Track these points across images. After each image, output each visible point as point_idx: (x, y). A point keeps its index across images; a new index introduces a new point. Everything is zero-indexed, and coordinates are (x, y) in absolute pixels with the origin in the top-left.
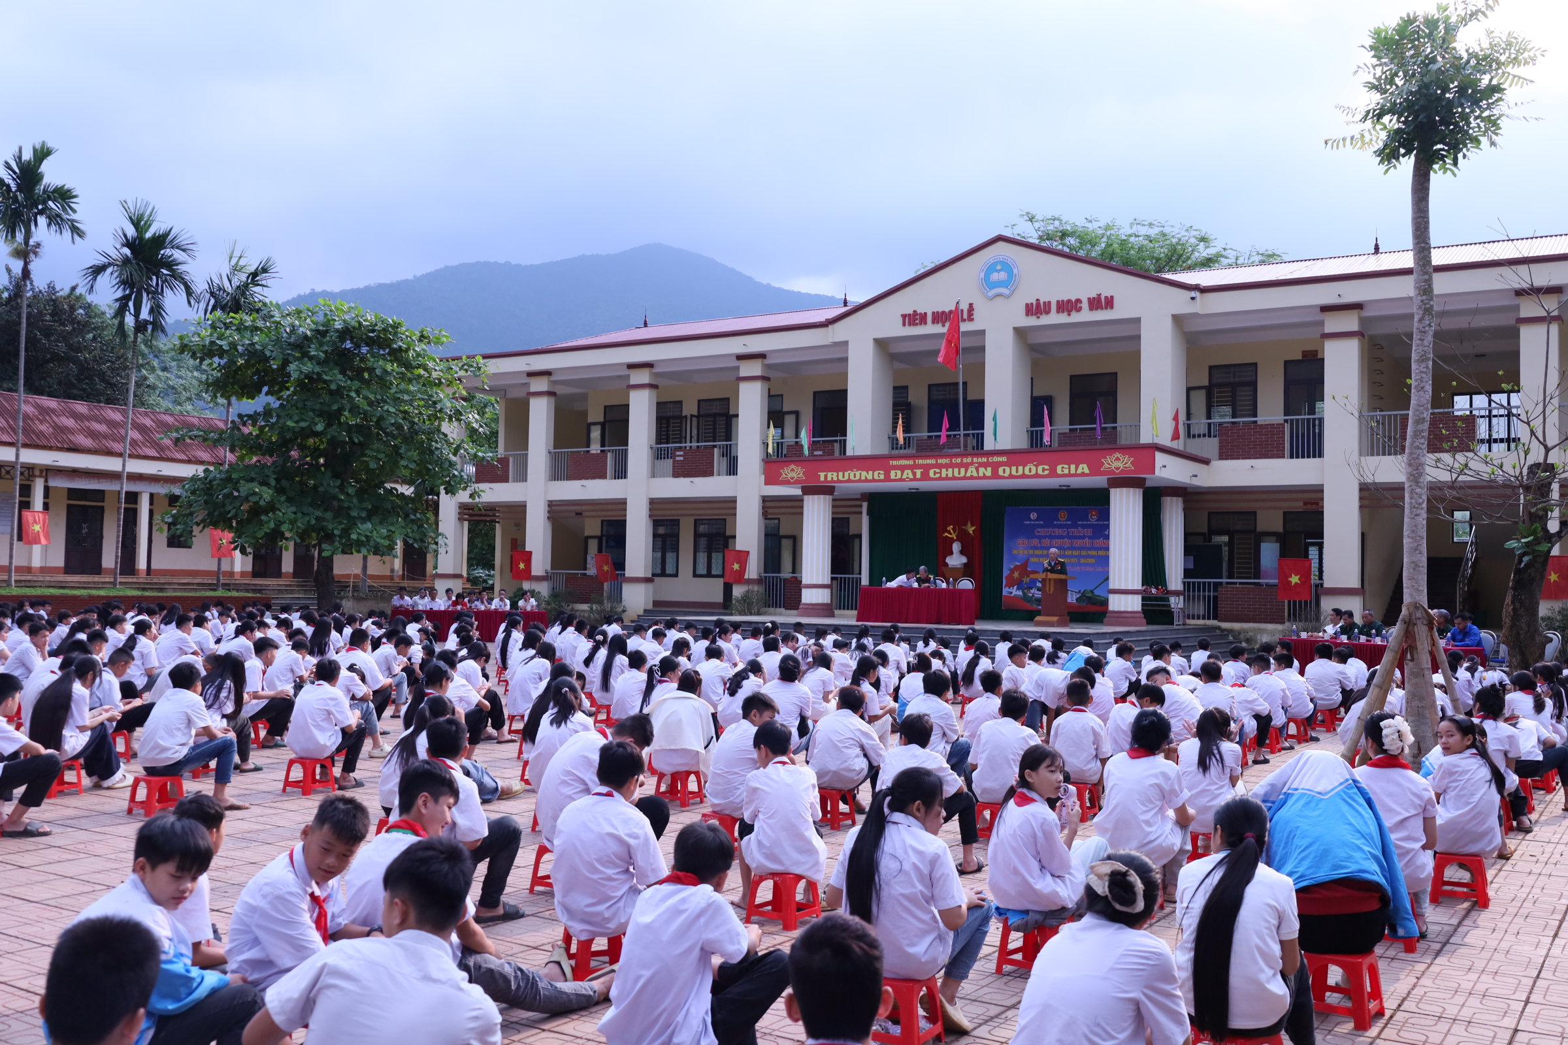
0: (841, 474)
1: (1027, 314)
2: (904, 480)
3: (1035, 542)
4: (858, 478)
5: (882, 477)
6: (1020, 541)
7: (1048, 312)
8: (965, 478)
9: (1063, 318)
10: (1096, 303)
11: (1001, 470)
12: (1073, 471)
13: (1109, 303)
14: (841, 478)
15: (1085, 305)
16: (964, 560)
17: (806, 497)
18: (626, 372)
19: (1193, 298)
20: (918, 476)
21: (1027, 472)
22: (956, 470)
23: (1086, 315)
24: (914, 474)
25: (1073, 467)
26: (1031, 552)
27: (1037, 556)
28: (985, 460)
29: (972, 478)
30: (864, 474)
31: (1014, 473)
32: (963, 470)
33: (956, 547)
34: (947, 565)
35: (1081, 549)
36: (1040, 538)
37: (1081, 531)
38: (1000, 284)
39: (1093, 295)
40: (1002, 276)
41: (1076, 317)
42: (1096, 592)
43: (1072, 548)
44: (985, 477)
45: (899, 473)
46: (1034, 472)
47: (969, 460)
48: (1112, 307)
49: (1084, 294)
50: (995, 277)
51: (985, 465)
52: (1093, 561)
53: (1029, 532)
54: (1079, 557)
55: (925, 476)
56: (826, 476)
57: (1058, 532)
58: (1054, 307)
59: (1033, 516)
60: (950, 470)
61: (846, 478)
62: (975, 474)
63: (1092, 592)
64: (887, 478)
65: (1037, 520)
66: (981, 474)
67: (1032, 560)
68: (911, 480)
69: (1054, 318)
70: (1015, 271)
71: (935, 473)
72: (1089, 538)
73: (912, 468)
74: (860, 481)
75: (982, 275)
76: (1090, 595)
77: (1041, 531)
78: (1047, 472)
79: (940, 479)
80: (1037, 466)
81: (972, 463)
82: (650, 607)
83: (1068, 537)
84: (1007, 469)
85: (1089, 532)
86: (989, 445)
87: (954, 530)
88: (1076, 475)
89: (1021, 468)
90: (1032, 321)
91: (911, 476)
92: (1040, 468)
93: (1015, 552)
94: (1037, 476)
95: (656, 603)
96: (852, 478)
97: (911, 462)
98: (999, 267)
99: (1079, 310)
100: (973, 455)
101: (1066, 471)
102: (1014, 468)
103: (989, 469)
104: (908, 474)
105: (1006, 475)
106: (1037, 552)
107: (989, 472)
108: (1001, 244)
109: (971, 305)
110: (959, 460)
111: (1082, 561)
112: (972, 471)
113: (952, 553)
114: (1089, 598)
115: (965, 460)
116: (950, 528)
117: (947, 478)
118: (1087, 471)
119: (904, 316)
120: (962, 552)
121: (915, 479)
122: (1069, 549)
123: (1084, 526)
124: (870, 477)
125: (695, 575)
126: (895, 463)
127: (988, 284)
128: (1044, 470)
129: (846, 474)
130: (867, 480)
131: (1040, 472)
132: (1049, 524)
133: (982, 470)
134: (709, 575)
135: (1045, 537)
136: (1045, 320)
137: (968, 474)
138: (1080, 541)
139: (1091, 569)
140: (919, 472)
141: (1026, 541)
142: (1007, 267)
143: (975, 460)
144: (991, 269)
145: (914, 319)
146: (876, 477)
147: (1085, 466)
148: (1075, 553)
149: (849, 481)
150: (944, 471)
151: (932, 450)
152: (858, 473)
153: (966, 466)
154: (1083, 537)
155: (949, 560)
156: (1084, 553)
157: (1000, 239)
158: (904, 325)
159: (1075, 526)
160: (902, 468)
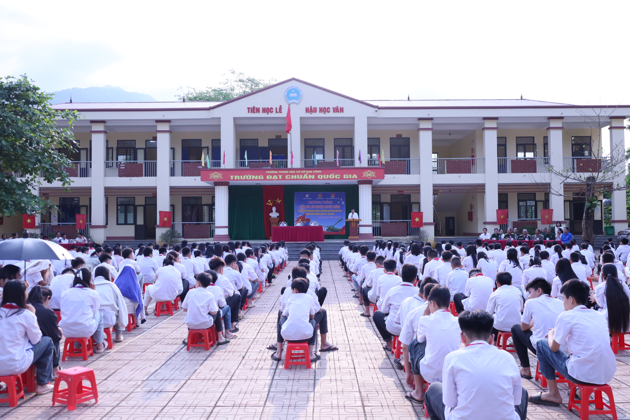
0: (241, 177)
1: (306, 112)
2: (273, 180)
3: (308, 206)
4: (250, 178)
5: (262, 178)
6: (301, 206)
7: (315, 112)
8: (302, 179)
9: (322, 115)
10: (336, 110)
11: (319, 177)
12: (350, 177)
13: (342, 110)
14: (241, 178)
15: (331, 110)
16: (278, 214)
17: (216, 187)
18: (90, 124)
19: (376, 111)
20: (280, 178)
21: (330, 177)
22: (298, 176)
23: (331, 114)
24: (278, 177)
25: (350, 176)
26: (306, 211)
27: (309, 212)
28: (311, 172)
29: (305, 179)
30: (253, 177)
31: (325, 177)
32: (301, 176)
33: (274, 209)
34: (270, 217)
35: (328, 209)
36: (310, 205)
37: (328, 202)
38: (293, 98)
39: (335, 106)
40: (295, 95)
41: (327, 115)
42: (335, 227)
43: (324, 209)
44: (311, 179)
45: (271, 177)
46: (333, 177)
47: (304, 172)
48: (343, 112)
49: (331, 106)
50: (292, 95)
51: (312, 174)
52: (333, 214)
53: (305, 202)
54: (327, 212)
55: (284, 178)
56: (234, 178)
57: (318, 202)
58: (318, 110)
59: (307, 196)
60: (295, 176)
61: (244, 178)
62: (307, 178)
63: (333, 226)
64: (265, 179)
65: (309, 197)
66: (310, 178)
67: (307, 214)
68: (277, 180)
69: (318, 114)
70: (301, 93)
71: (288, 177)
72: (331, 205)
73: (277, 175)
74: (251, 180)
75: (286, 94)
76: (332, 228)
77: (311, 202)
78: (339, 178)
79: (291, 179)
80: (335, 175)
81: (306, 173)
82: (106, 240)
83: (322, 204)
84: (322, 176)
85: (331, 202)
86: (289, 166)
87: (271, 201)
88: (352, 179)
89: (328, 176)
90: (308, 115)
91: (277, 178)
92: (336, 176)
93: (299, 211)
94: (335, 179)
95: (108, 238)
96: (247, 178)
97: (277, 172)
98: (293, 91)
99: (329, 112)
100: (306, 170)
101: (348, 177)
102: (325, 176)
103: (314, 176)
104: (275, 177)
105: (321, 178)
106: (309, 211)
107: (313, 177)
108: (294, 81)
109: (281, 106)
110: (299, 172)
111: (329, 214)
112: (305, 176)
113: (272, 211)
114: (332, 229)
115: (302, 172)
116: (269, 201)
117: (294, 179)
118: (356, 177)
119: (249, 108)
120: (276, 211)
121: (279, 179)
122: (323, 209)
123: (329, 200)
124: (256, 178)
125: (118, 224)
126: (269, 172)
127: (288, 97)
128: (338, 176)
129: (244, 177)
130: (255, 180)
131: (336, 177)
132: (314, 199)
133: (310, 176)
134: (126, 223)
135: (312, 205)
136: (314, 115)
137: (304, 178)
138: (327, 206)
139: (332, 217)
140: (280, 177)
141: (304, 206)
142: (297, 91)
143: (307, 172)
144: (289, 91)
145: (254, 110)
146: (259, 178)
147: (355, 175)
148: (325, 211)
149: (246, 180)
150: (292, 176)
151: (257, 167)
152: (250, 177)
153: (303, 174)
154: (329, 204)
155: (270, 214)
156: (329, 211)
157: (293, 79)
158: (249, 112)
159: (326, 200)
160: (272, 175)
